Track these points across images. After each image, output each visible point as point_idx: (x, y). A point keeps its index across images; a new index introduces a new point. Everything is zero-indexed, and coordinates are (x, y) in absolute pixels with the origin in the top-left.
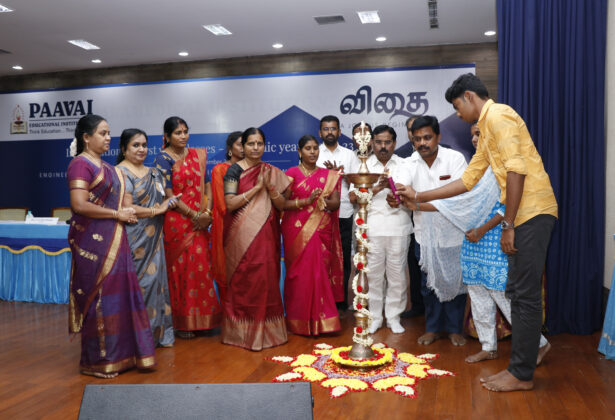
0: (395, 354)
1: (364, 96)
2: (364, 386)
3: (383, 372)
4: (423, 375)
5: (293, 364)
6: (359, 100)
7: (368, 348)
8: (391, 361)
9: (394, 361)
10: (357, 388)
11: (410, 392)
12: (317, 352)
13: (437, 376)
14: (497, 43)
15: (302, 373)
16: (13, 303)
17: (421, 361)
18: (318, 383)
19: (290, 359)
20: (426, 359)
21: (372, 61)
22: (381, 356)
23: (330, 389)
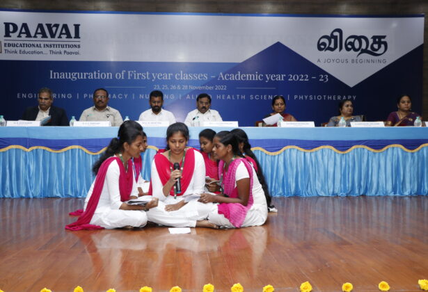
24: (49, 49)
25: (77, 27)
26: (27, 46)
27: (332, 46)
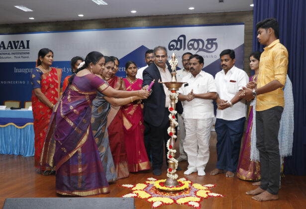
0: (191, 184)
1: (182, 40)
2: (171, 201)
3: (183, 194)
4: (205, 196)
5: (134, 189)
6: (179, 43)
7: (175, 180)
8: (188, 188)
9: (190, 188)
10: (167, 203)
11: (197, 205)
12: (147, 182)
13: (213, 197)
14: (253, 11)
15: (137, 194)
17: (205, 188)
18: (146, 199)
19: (132, 186)
20: (208, 187)
21: (187, 21)
22: (182, 185)
23: (152, 203)
24: (14, 55)
25: (28, 42)
26: (4, 54)
27: (178, 47)
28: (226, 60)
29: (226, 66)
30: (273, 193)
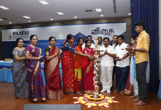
0: (104, 97)
1: (97, 30)
2: (96, 105)
3: (101, 101)
4: (111, 102)
5: (78, 99)
6: (96, 31)
7: (97, 95)
8: (103, 98)
9: (104, 99)
10: (94, 106)
11: (108, 107)
12: (84, 96)
13: (115, 103)
15: (80, 102)
16: (8, 82)
17: (111, 99)
18: (84, 104)
19: (77, 98)
21: (100, 21)
22: (100, 97)
23: (87, 106)
28: (120, 40)
29: (120, 42)
30: (144, 102)
